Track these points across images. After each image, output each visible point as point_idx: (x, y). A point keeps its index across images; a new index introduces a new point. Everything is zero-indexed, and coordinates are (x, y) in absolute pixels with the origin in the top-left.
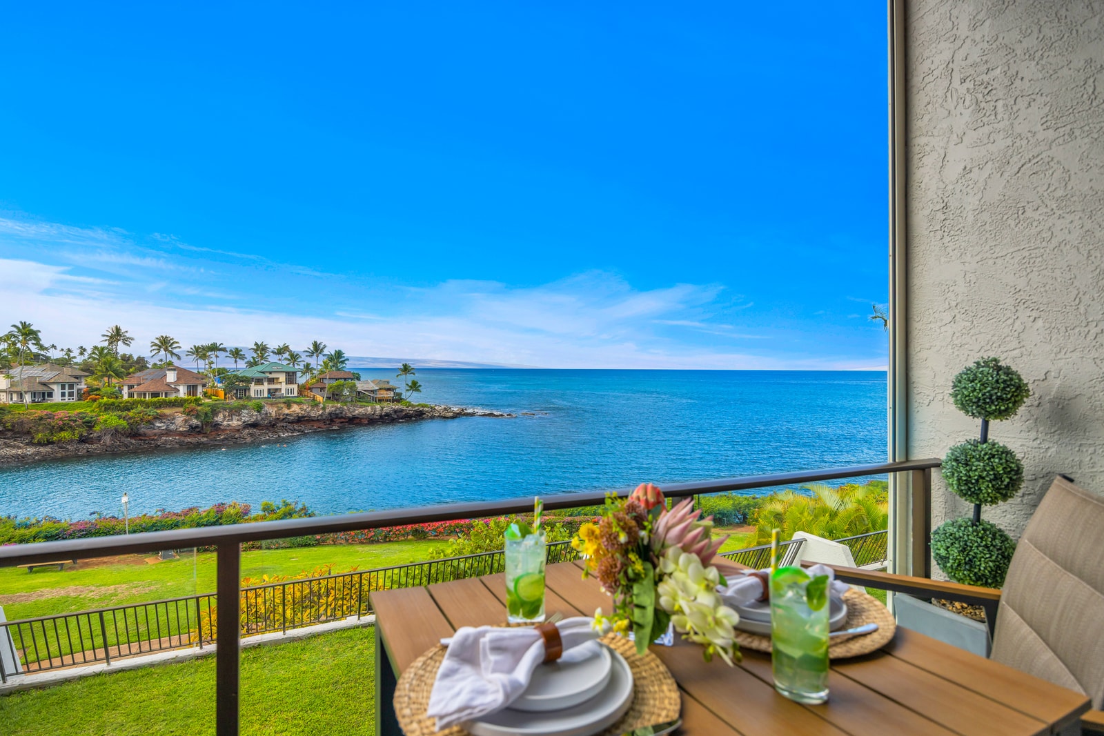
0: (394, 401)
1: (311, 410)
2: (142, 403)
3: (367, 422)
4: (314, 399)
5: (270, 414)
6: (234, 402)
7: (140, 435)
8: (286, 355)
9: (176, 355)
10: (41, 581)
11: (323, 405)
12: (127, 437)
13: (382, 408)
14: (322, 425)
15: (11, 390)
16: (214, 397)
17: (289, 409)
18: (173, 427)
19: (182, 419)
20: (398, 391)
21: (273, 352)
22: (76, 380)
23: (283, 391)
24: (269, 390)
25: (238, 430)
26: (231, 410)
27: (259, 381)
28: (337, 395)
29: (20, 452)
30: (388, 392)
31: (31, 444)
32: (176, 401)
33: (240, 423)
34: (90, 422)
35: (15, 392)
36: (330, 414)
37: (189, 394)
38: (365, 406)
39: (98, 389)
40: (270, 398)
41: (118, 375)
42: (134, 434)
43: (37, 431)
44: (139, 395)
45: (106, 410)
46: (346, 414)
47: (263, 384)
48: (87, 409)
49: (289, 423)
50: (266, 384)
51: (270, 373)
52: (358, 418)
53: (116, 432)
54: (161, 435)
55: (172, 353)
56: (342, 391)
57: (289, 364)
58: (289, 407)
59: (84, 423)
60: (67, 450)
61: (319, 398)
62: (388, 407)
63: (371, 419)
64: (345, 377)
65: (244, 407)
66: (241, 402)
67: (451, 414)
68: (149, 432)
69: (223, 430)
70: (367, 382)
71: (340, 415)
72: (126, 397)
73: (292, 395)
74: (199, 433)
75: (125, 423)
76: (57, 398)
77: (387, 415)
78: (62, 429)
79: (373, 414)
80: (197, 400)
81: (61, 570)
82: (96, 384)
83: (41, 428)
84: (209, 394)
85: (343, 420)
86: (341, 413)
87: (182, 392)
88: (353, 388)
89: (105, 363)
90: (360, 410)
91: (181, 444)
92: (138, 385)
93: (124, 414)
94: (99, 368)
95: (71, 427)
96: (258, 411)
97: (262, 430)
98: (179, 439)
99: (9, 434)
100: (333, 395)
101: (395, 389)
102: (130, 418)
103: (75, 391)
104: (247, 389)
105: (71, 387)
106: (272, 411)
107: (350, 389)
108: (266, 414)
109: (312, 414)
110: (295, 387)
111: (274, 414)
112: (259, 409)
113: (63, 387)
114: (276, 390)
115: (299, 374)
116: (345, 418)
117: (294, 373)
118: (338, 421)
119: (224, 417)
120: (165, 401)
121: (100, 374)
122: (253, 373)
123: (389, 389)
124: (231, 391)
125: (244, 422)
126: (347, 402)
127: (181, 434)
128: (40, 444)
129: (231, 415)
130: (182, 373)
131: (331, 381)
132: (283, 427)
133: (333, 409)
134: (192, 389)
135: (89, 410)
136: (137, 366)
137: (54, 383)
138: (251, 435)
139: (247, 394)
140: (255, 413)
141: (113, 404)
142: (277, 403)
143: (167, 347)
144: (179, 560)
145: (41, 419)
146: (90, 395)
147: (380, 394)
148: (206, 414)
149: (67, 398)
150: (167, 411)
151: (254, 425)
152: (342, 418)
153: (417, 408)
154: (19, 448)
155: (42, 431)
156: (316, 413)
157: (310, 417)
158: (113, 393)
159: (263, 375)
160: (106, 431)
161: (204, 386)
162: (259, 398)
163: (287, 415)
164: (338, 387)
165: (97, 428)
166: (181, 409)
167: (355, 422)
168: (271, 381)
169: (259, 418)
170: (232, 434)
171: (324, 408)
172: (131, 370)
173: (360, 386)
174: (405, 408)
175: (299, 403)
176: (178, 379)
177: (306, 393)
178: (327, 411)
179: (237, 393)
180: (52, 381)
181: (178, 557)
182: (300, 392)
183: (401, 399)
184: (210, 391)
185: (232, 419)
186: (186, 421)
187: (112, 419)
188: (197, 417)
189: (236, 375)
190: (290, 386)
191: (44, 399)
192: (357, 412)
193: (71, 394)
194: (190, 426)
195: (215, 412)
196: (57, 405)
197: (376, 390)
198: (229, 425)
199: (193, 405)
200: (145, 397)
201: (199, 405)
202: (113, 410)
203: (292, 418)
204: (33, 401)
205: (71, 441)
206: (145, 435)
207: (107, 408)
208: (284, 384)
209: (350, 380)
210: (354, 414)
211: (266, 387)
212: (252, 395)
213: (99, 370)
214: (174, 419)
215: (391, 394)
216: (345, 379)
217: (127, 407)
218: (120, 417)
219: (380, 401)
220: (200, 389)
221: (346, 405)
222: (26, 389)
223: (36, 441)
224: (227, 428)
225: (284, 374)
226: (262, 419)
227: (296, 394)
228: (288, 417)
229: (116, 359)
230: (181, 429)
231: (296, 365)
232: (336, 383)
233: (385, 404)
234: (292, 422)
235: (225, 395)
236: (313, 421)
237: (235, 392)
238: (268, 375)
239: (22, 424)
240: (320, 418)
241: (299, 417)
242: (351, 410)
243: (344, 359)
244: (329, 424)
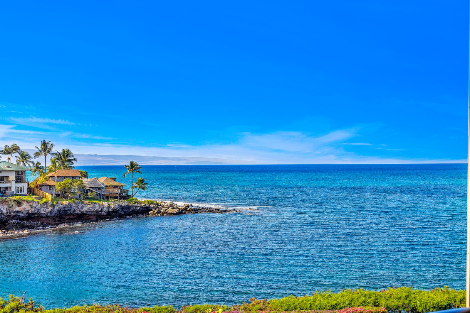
0: (120, 197)
1: (40, 208)
3: (95, 218)
4: (43, 197)
11: (52, 203)
13: (110, 205)
17: (19, 206)
20: (124, 188)
23: (13, 189)
28: (65, 192)
30: (115, 190)
36: (59, 211)
38: (92, 203)
46: (75, 211)
49: (20, 220)
51: (1, 172)
52: (86, 214)
56: (70, 188)
58: (19, 204)
61: (48, 196)
62: (114, 204)
63: (99, 215)
64: (73, 175)
67: (176, 211)
71: (69, 212)
73: (22, 193)
77: (114, 211)
79: (101, 211)
85: (71, 217)
86: (70, 210)
88: (80, 186)
90: (88, 207)
100: (62, 192)
101: (122, 186)
107: (78, 186)
109: (42, 211)
110: (25, 185)
111: (4, 211)
116: (73, 215)
117: (23, 172)
118: (67, 217)
123: (116, 187)
126: (75, 199)
131: (60, 179)
133: (62, 206)
147: (107, 191)
152: (71, 214)
153: (143, 205)
157: (40, 214)
163: (18, 212)
164: (66, 185)
167: (85, 217)
168: (2, 179)
171: (53, 206)
173: (88, 184)
174: (131, 205)
175: (29, 201)
177: (35, 191)
178: (57, 208)
182: (30, 191)
183: (128, 196)
190: (20, 185)
192: (85, 209)
197: (104, 188)
203: (22, 215)
208: (13, 182)
209: (78, 178)
210: (82, 211)
215: (118, 191)
216: (73, 177)
219: (107, 197)
221: (74, 202)
225: (14, 173)
227: (25, 192)
228: (18, 214)
232: (65, 181)
233: (112, 201)
236: (43, 217)
240: (49, 215)
241: (29, 214)
242: (79, 207)
243: (72, 158)
244: (58, 221)
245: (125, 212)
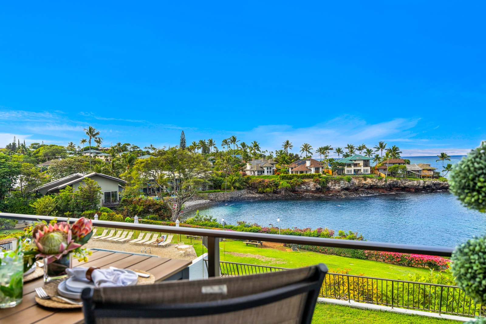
0: (433, 177)
1: (378, 182)
2: (296, 176)
3: (414, 191)
4: (380, 176)
5: (355, 183)
6: (337, 177)
7: (296, 191)
8: (365, 150)
9: (311, 153)
10: (249, 250)
11: (385, 179)
12: (291, 192)
13: (425, 182)
14: (384, 191)
15: (251, 170)
16: (327, 174)
17: (365, 181)
18: (309, 188)
19: (312, 184)
20: (436, 171)
21: (356, 149)
22: (272, 166)
23: (362, 171)
24: (355, 170)
25: (339, 191)
26: (335, 180)
27: (349, 165)
28: (394, 173)
29: (254, 196)
30: (429, 172)
31: (257, 193)
32: (310, 175)
33: (339, 188)
34: (277, 184)
35: (252, 171)
36: (390, 184)
37: (316, 172)
38: (412, 180)
39: (280, 170)
40: (355, 174)
41: (288, 163)
42: (293, 190)
43: (259, 187)
44: (295, 172)
45: (283, 179)
46: (400, 185)
47: (351, 167)
48: (276, 179)
49: (365, 189)
50: (353, 167)
51: (355, 161)
52: (408, 188)
53: (286, 189)
54: (304, 192)
55: (309, 152)
56: (397, 171)
57: (366, 155)
58: (365, 180)
59: (275, 184)
60: (269, 196)
61: (383, 175)
62: (429, 182)
63: (417, 189)
64: (399, 162)
65: (342, 179)
66: (340, 176)
68: (299, 190)
69: (332, 191)
70: (414, 165)
71: (396, 185)
72: (290, 173)
73: (367, 173)
74: (321, 192)
75: (289, 185)
76: (266, 174)
77: (428, 186)
78: (267, 187)
79: (418, 186)
80: (319, 175)
81: (257, 247)
82: (280, 167)
83: (260, 186)
84: (325, 172)
86: (397, 184)
87: (313, 171)
88: (404, 169)
89: (282, 158)
90: (409, 183)
91: (312, 196)
92: (295, 167)
93: (289, 181)
94: (280, 160)
95: (270, 186)
96: (349, 182)
97: (351, 192)
98: (312, 194)
99: (251, 188)
100: (392, 173)
101: (435, 170)
102: (292, 183)
103: (272, 170)
104: (343, 170)
105: (270, 168)
106: (356, 182)
107: (403, 169)
108: (353, 183)
109: (379, 184)
110: (369, 168)
111: (357, 183)
112: (349, 180)
113: (268, 169)
114: (358, 170)
115: (371, 161)
116: (399, 188)
117: (368, 161)
118: (395, 189)
119: (332, 184)
120: (305, 175)
121: (281, 162)
122: (346, 161)
123: (430, 170)
124: (335, 171)
125: (341, 187)
126: (401, 177)
127: (313, 192)
128: (260, 193)
129: (335, 183)
130: (313, 162)
131: (390, 165)
132: (362, 191)
133: (392, 182)
134: (317, 170)
135: (277, 179)
136: (295, 159)
137: (265, 167)
138: (345, 194)
139: (343, 172)
140: (347, 183)
141: (285, 176)
142: (358, 178)
143: (307, 149)
144: (299, 252)
145: (260, 182)
146: (277, 172)
147: (423, 173)
148: (323, 182)
149: (269, 173)
150: (306, 180)
151: (347, 189)
152: (397, 187)
154: (254, 194)
155: (261, 188)
156: (381, 184)
157: (377, 186)
158: (285, 171)
159: (351, 162)
160: (282, 188)
161: (322, 168)
162: (349, 175)
163: (364, 184)
164: (395, 168)
165: (279, 187)
166: (312, 180)
167: (407, 189)
168: (356, 165)
169: (349, 185)
170: (336, 193)
171: (386, 181)
172: (292, 161)
173: (409, 168)
174: (442, 182)
175: (371, 178)
176: (311, 164)
177: (375, 172)
178: (388, 183)
179: (338, 172)
180: (264, 166)
181: (299, 251)
182: (372, 172)
183: (440, 176)
184: (325, 171)
185: (336, 185)
186: (315, 185)
187: (284, 183)
188: (319, 184)
189: (337, 162)
190: (366, 168)
191: (261, 174)
192: (407, 184)
193: (270, 172)
194: (316, 188)
195: (327, 181)
196: (265, 176)
197: (420, 171)
198: (334, 189)
199: (318, 177)
200: (298, 174)
201: (320, 178)
202: (285, 179)
203: (367, 186)
204: (258, 175)
205: (270, 192)
206: (298, 191)
207: (283, 178)
208: (362, 167)
209: (402, 165)
210: (405, 185)
211: (353, 168)
212: (346, 173)
213: (280, 161)
214: (309, 184)
215: (432, 173)
216: (399, 164)
217: (291, 178)
218: (288, 182)
219: (424, 177)
220: (321, 169)
221: (400, 179)
222: (256, 169)
223: (259, 192)
224: (334, 190)
225: (363, 161)
226: (351, 186)
227: (369, 172)
228: (365, 185)
229: (287, 155)
230: (312, 189)
231: (370, 156)
232: (394, 166)
233: (426, 179)
234: (367, 189)
235: (332, 172)
236: (379, 188)
237: (337, 171)
238: (354, 162)
239: (254, 184)
240: (383, 187)
241: (371, 186)
242: (403, 183)
243: (398, 151)
244: (389, 191)
245: (436, 187)
